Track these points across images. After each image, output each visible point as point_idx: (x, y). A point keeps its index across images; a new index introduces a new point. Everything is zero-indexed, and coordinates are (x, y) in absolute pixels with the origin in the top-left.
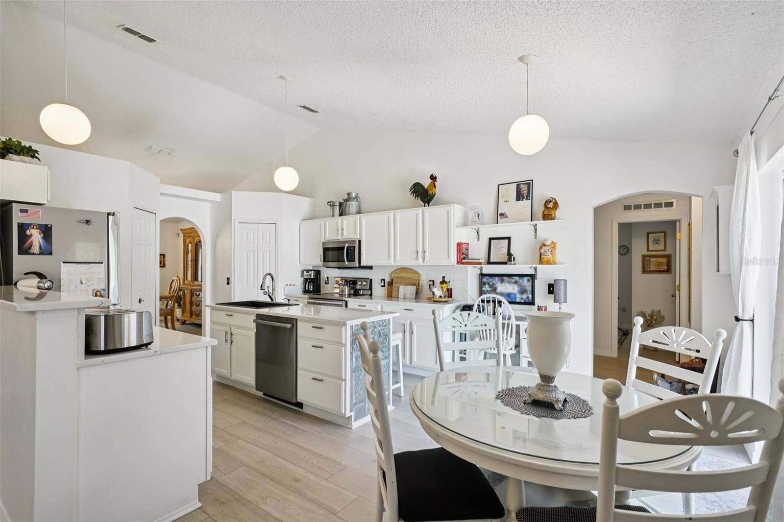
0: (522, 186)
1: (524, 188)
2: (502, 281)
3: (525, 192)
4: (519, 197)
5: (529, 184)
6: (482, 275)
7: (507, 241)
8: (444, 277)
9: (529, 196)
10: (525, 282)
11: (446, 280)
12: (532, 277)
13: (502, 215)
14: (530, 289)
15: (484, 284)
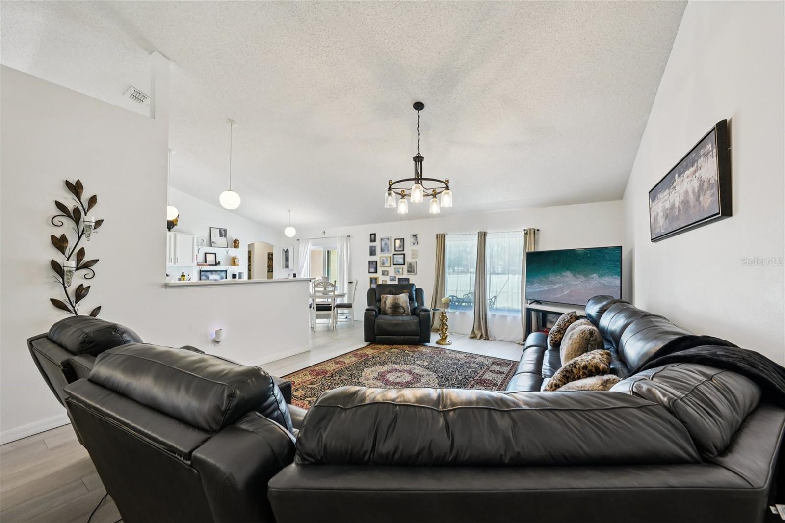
0: (222, 231)
1: (223, 232)
2: (212, 274)
3: (224, 234)
4: (221, 235)
5: (225, 231)
6: (201, 271)
7: (214, 255)
8: (183, 273)
9: (225, 236)
10: (223, 274)
11: (184, 274)
12: (226, 271)
13: (213, 242)
14: (225, 277)
15: (203, 275)
